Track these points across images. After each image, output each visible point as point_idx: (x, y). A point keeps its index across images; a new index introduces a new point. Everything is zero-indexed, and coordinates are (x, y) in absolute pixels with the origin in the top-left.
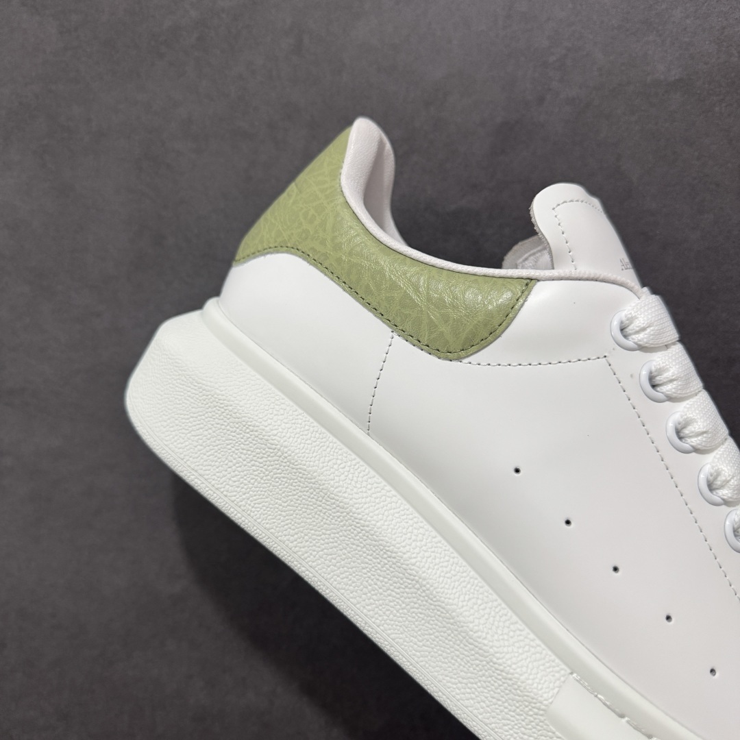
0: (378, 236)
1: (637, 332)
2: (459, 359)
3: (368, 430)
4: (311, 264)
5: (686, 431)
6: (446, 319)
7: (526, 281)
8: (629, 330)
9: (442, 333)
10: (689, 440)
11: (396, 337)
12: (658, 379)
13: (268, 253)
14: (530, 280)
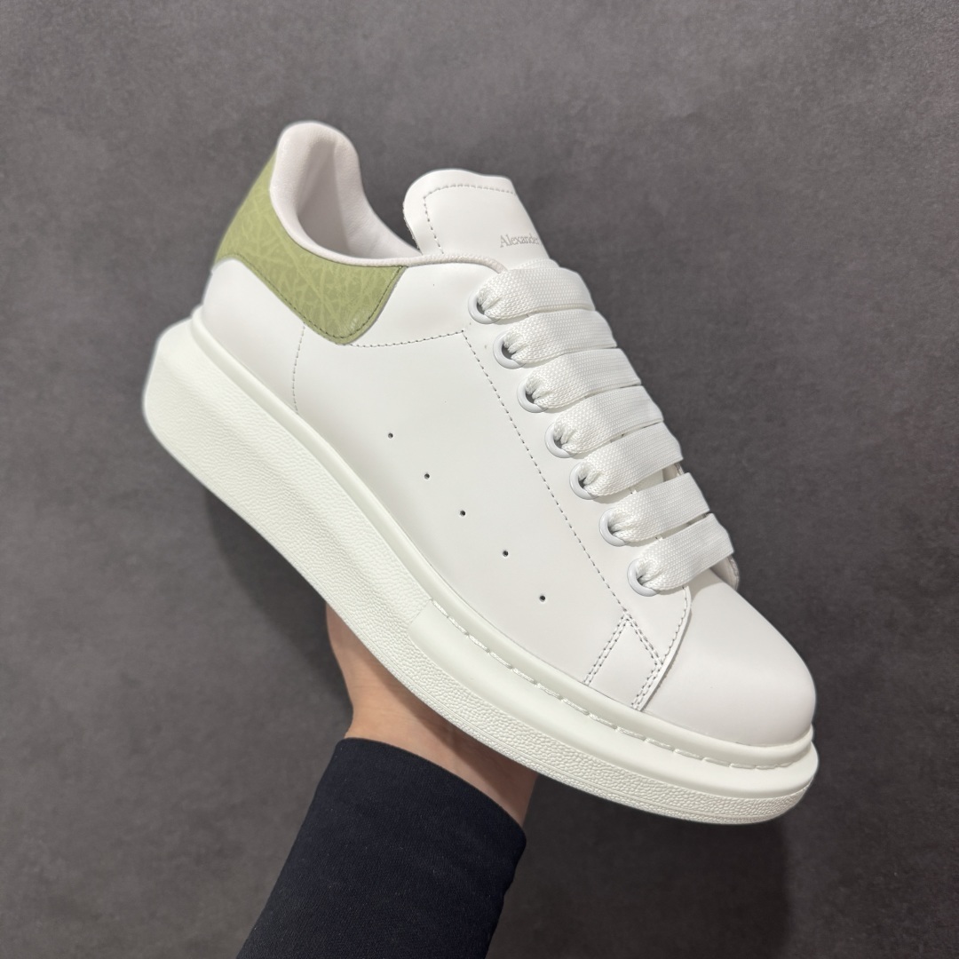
14: (401, 268)
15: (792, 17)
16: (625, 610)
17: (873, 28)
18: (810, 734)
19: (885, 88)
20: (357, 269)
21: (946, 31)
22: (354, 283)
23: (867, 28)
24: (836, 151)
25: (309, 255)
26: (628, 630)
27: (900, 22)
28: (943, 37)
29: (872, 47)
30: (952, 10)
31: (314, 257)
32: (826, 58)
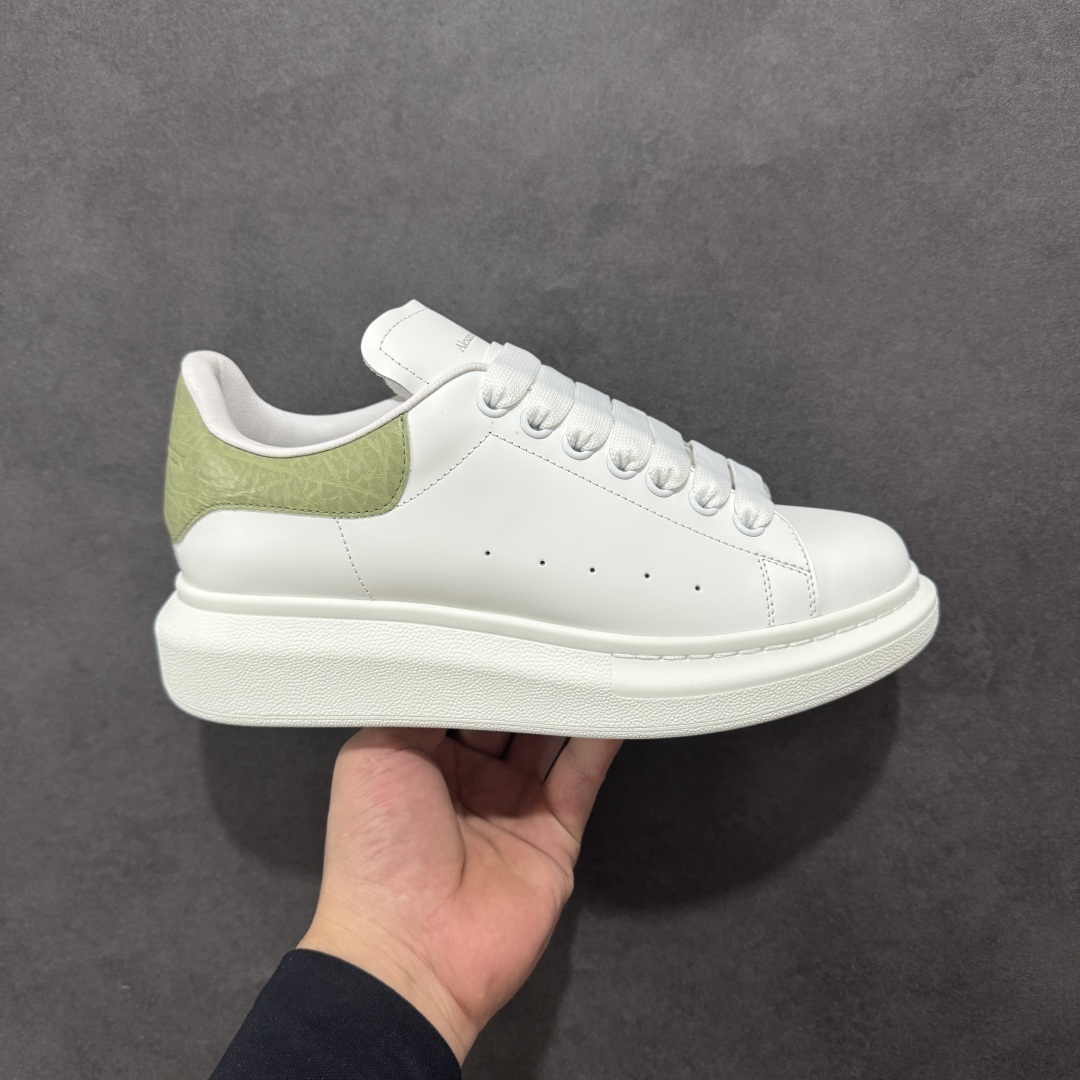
0: (271, 455)
1: (500, 400)
2: (395, 505)
3: (371, 597)
4: (236, 509)
5: (579, 443)
6: (364, 486)
7: (399, 419)
8: (493, 403)
9: (369, 496)
10: (585, 447)
11: (340, 520)
12: (537, 422)
13: (196, 521)
14: (402, 415)
15: (881, 84)
16: (757, 554)
17: (958, 110)
18: (914, 568)
19: (960, 173)
20: (361, 441)
21: (1028, 126)
22: (368, 454)
23: (952, 109)
24: (904, 228)
25: (298, 459)
26: (770, 566)
27: (985, 109)
28: (1024, 132)
29: (954, 129)
30: (1038, 105)
31: (305, 458)
32: (908, 132)
